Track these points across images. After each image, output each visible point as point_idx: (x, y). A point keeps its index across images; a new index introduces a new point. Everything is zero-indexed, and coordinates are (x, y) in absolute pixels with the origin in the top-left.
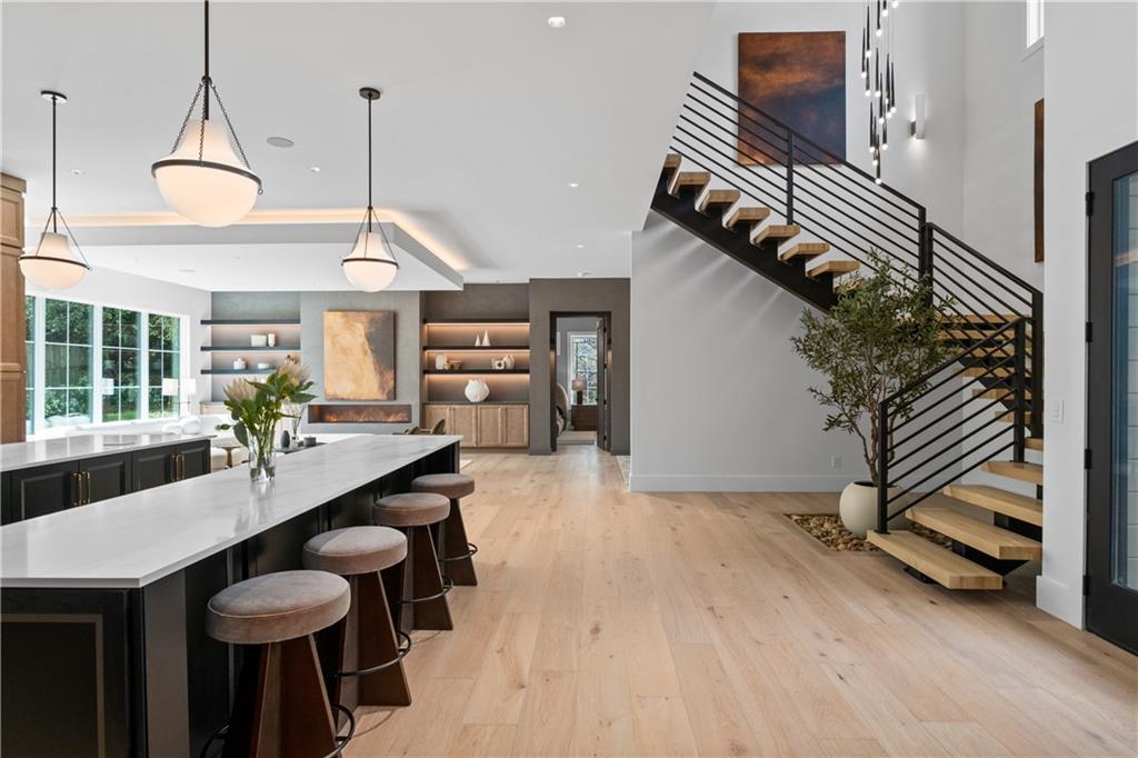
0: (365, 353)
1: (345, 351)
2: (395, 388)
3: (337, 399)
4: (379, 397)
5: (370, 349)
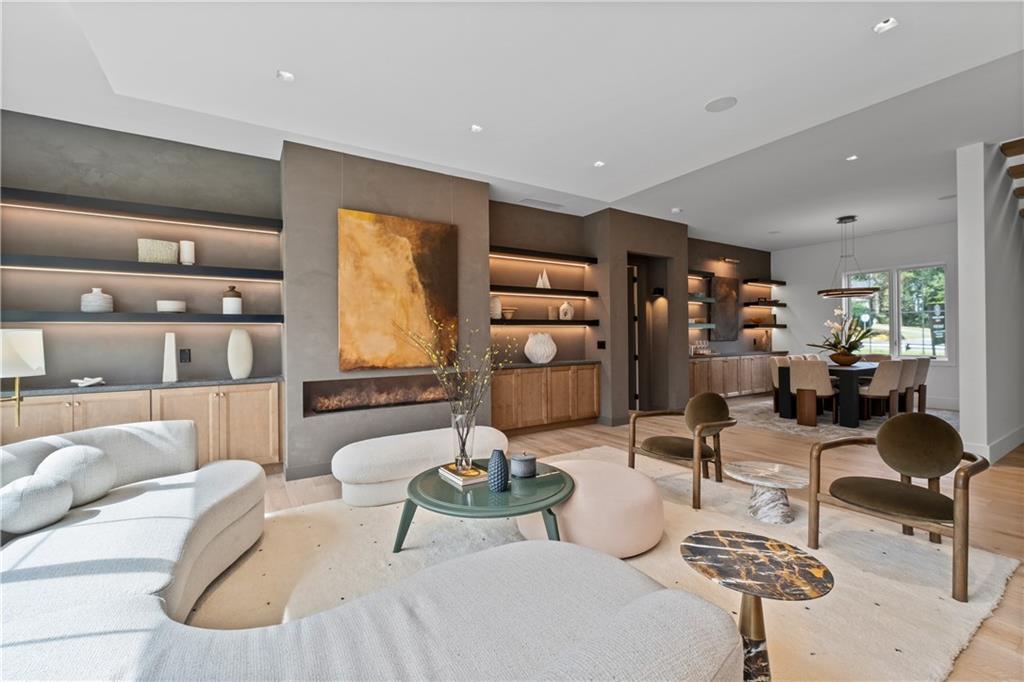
2: (457, 346)
3: (363, 368)
5: (422, 283)
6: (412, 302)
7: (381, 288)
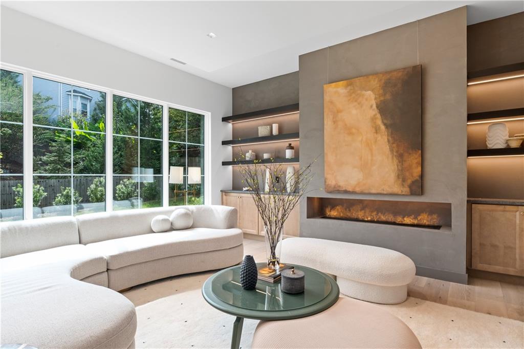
0: (377, 130)
1: (350, 131)
2: (422, 176)
3: (339, 192)
4: (396, 189)
5: (385, 124)
6: (376, 141)
7: (350, 134)
